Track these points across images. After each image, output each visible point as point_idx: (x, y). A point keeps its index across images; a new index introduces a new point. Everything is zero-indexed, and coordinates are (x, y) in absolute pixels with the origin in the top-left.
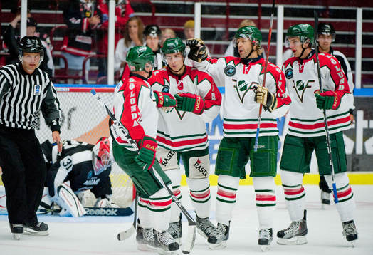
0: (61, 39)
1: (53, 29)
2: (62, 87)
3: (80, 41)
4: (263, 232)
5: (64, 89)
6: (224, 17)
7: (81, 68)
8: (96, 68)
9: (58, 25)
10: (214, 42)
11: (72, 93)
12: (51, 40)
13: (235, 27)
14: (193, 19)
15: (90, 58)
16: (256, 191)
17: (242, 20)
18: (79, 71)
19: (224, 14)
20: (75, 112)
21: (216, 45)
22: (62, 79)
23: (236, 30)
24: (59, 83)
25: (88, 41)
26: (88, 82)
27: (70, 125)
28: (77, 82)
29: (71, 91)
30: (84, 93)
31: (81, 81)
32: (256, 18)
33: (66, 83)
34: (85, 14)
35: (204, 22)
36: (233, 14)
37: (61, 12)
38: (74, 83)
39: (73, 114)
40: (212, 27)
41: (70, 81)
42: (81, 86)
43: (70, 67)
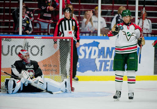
0: (37, 15)
1: (34, 10)
2: (38, 36)
3: (45, 16)
4: (130, 94)
5: (39, 37)
6: (112, 5)
7: (47, 28)
8: (53, 28)
9: (36, 9)
10: (106, 16)
11: (42, 39)
12: (33, 15)
13: (116, 10)
14: (97, 6)
15: (51, 23)
16: (128, 77)
17: (120, 6)
18: (46, 29)
19: (111, 4)
20: (44, 48)
21: (107, 18)
22: (38, 33)
23: (117, 11)
24: (37, 35)
25: (50, 15)
26: (50, 34)
27: (42, 53)
28: (45, 34)
29: (42, 38)
30: (48, 39)
31: (47, 34)
32: (126, 5)
33: (40, 34)
34: (48, 4)
35: (102, 7)
36: (115, 4)
37: (37, 3)
38: (44, 35)
39: (43, 48)
40: (106, 9)
41: (42, 34)
42: (47, 36)
43: (42, 28)
